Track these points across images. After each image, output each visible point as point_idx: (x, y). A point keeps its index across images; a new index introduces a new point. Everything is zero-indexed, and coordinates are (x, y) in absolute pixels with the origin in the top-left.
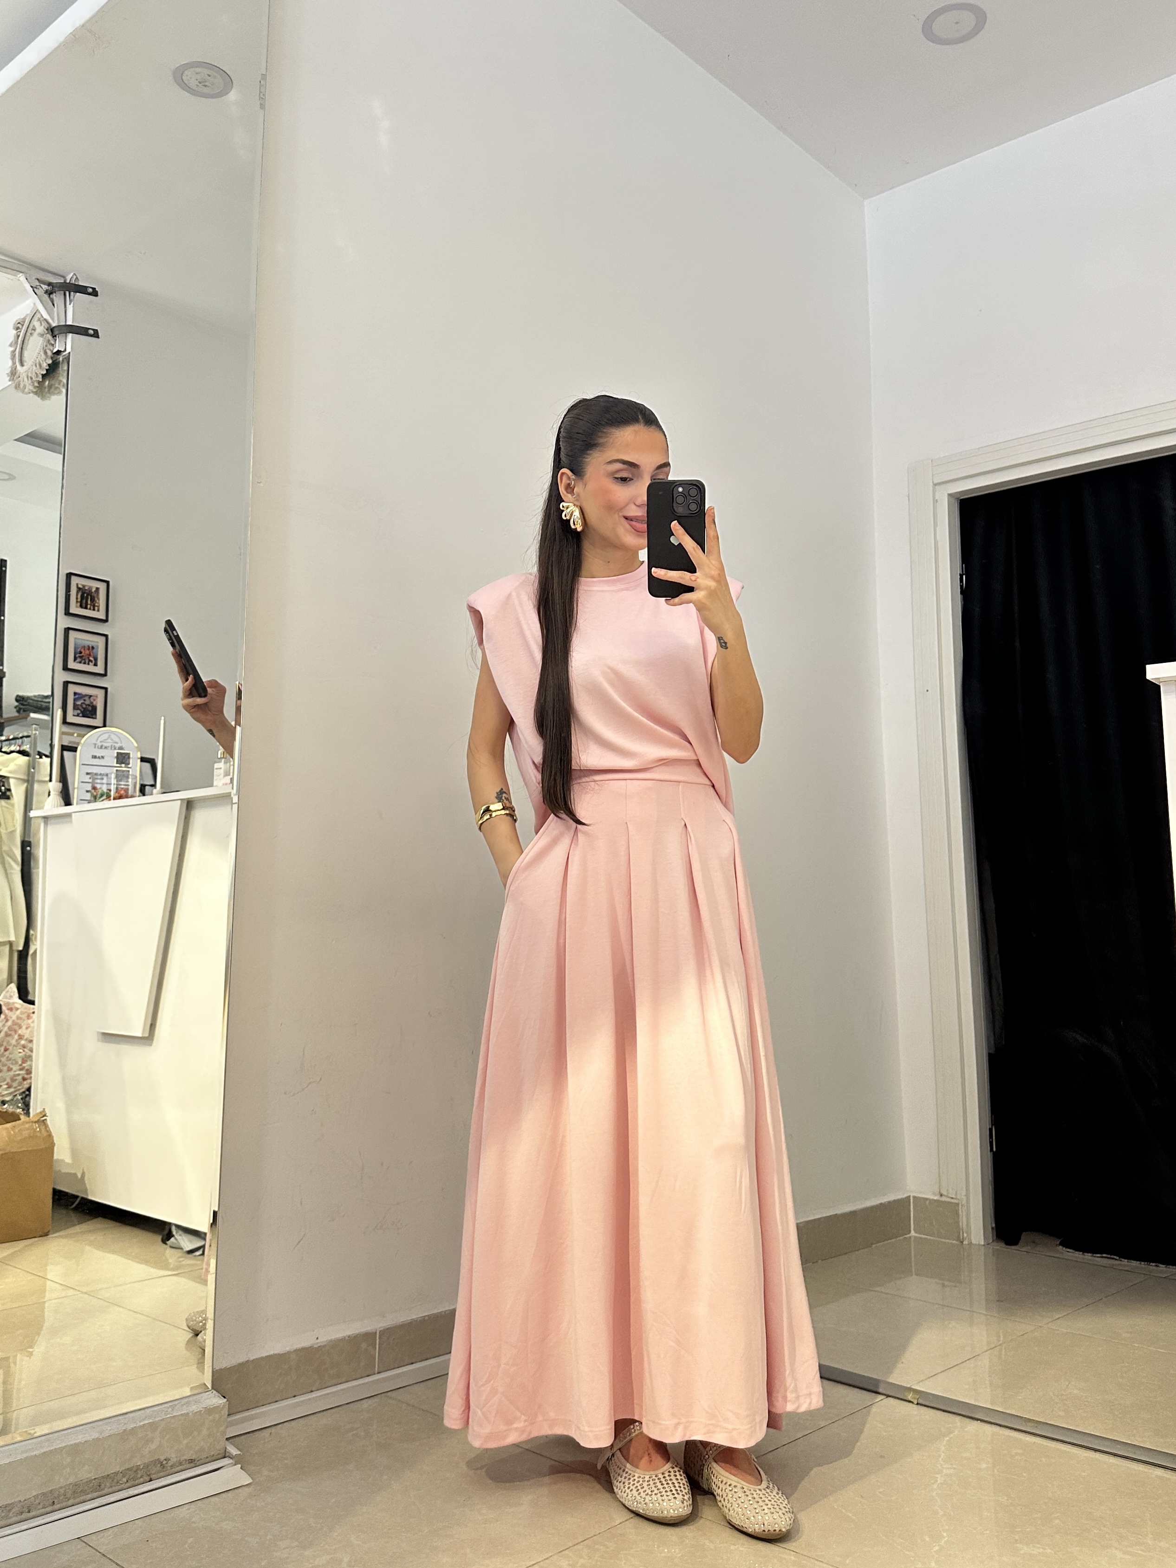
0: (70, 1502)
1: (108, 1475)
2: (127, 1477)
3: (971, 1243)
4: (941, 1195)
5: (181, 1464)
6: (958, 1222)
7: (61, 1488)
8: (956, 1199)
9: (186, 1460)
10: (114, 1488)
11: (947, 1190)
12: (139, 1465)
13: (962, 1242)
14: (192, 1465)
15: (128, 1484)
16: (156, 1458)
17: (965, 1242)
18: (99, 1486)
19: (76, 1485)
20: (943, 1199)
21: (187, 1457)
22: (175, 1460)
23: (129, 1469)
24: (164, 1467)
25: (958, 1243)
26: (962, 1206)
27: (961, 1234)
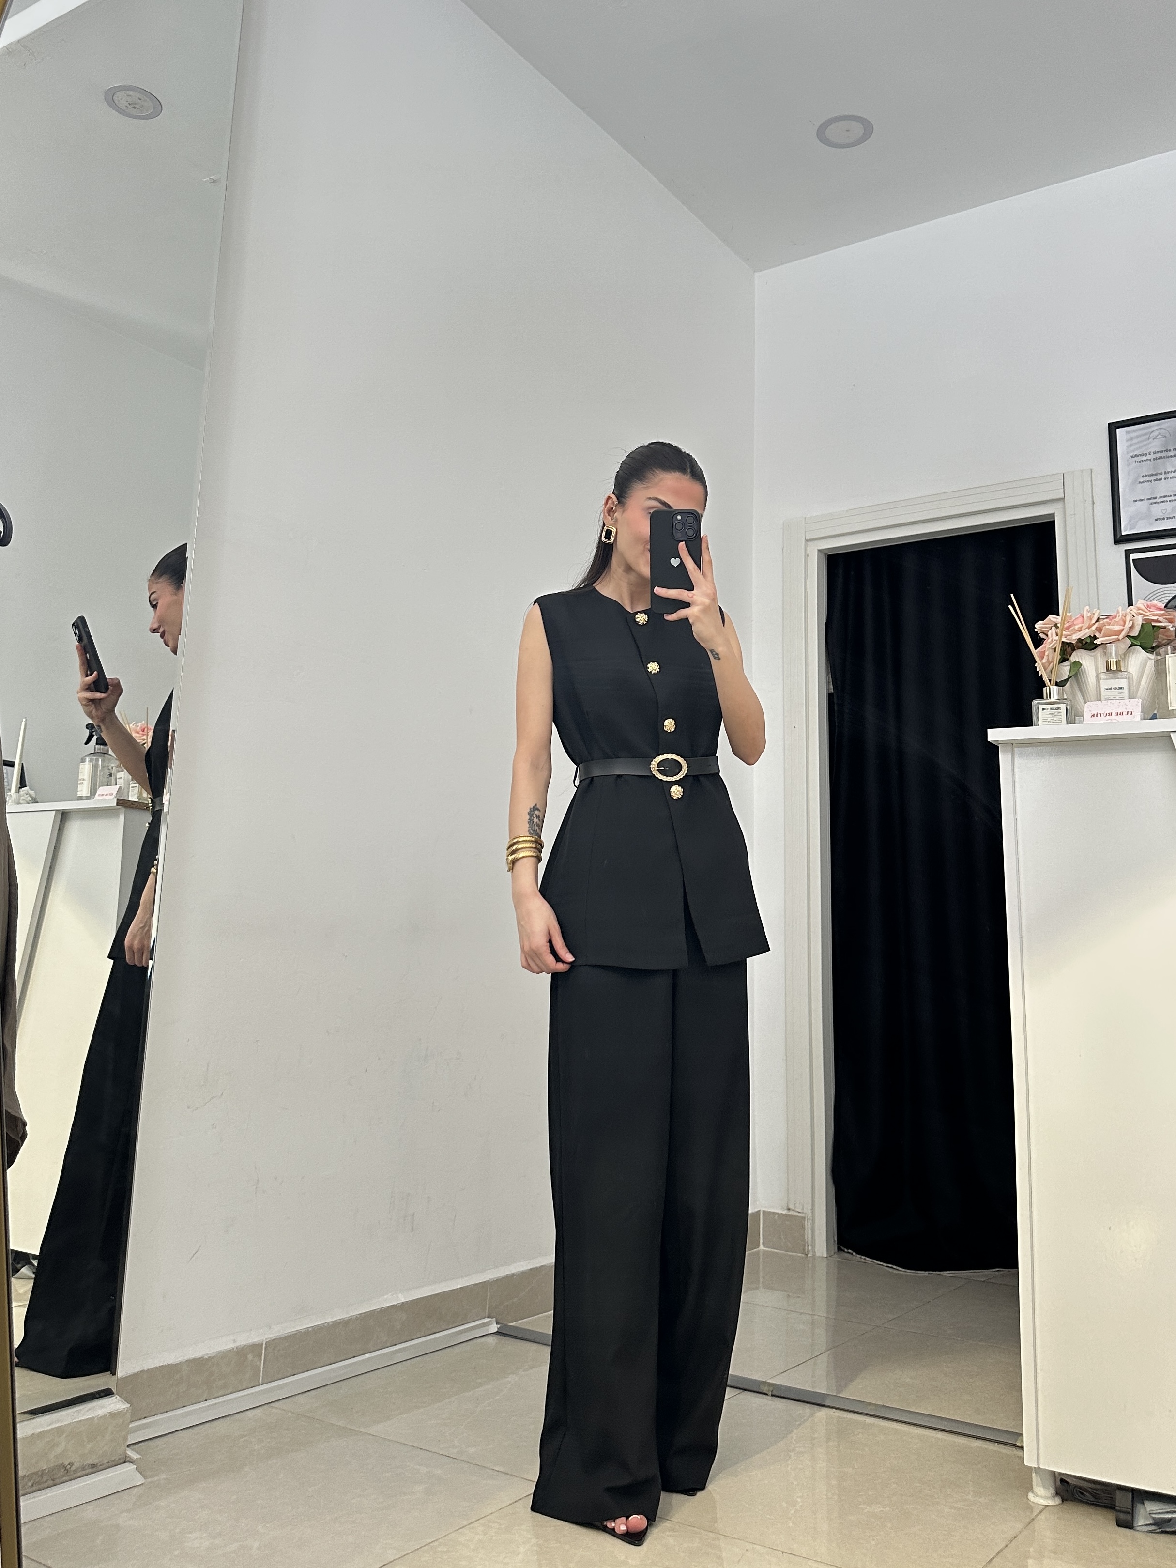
2: (32, 1482)
3: (814, 1255)
4: (789, 1210)
5: (83, 1468)
6: (803, 1236)
8: (803, 1213)
9: (89, 1465)
11: (795, 1204)
13: (807, 1255)
14: (95, 1469)
15: (34, 1488)
16: (60, 1462)
17: (810, 1255)
20: (791, 1213)
21: (90, 1461)
22: (79, 1464)
23: (35, 1474)
24: (68, 1472)
25: (803, 1255)
26: (808, 1220)
27: (806, 1247)
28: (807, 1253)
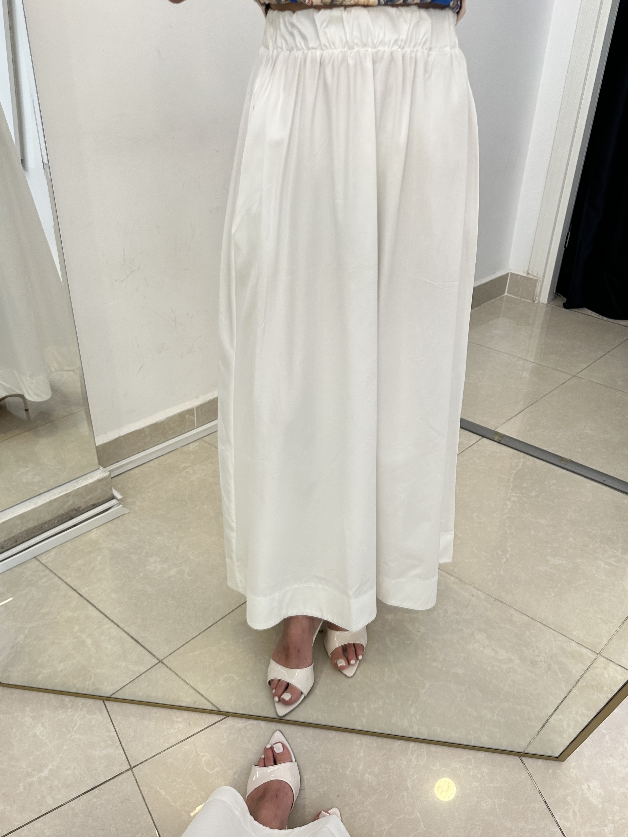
0: (26, 539)
1: (46, 523)
2: (57, 520)
3: (539, 302)
4: (528, 274)
5: (88, 507)
6: (534, 291)
8: (536, 277)
9: (91, 505)
10: (50, 527)
11: (533, 271)
12: (63, 514)
13: (534, 302)
14: (94, 506)
15: (58, 524)
16: (73, 508)
17: (536, 302)
18: (42, 528)
19: (27, 531)
20: (529, 276)
21: (91, 503)
22: (84, 507)
23: (57, 517)
24: (78, 511)
25: (532, 302)
26: (539, 281)
27: (535, 297)
28: (534, 301)
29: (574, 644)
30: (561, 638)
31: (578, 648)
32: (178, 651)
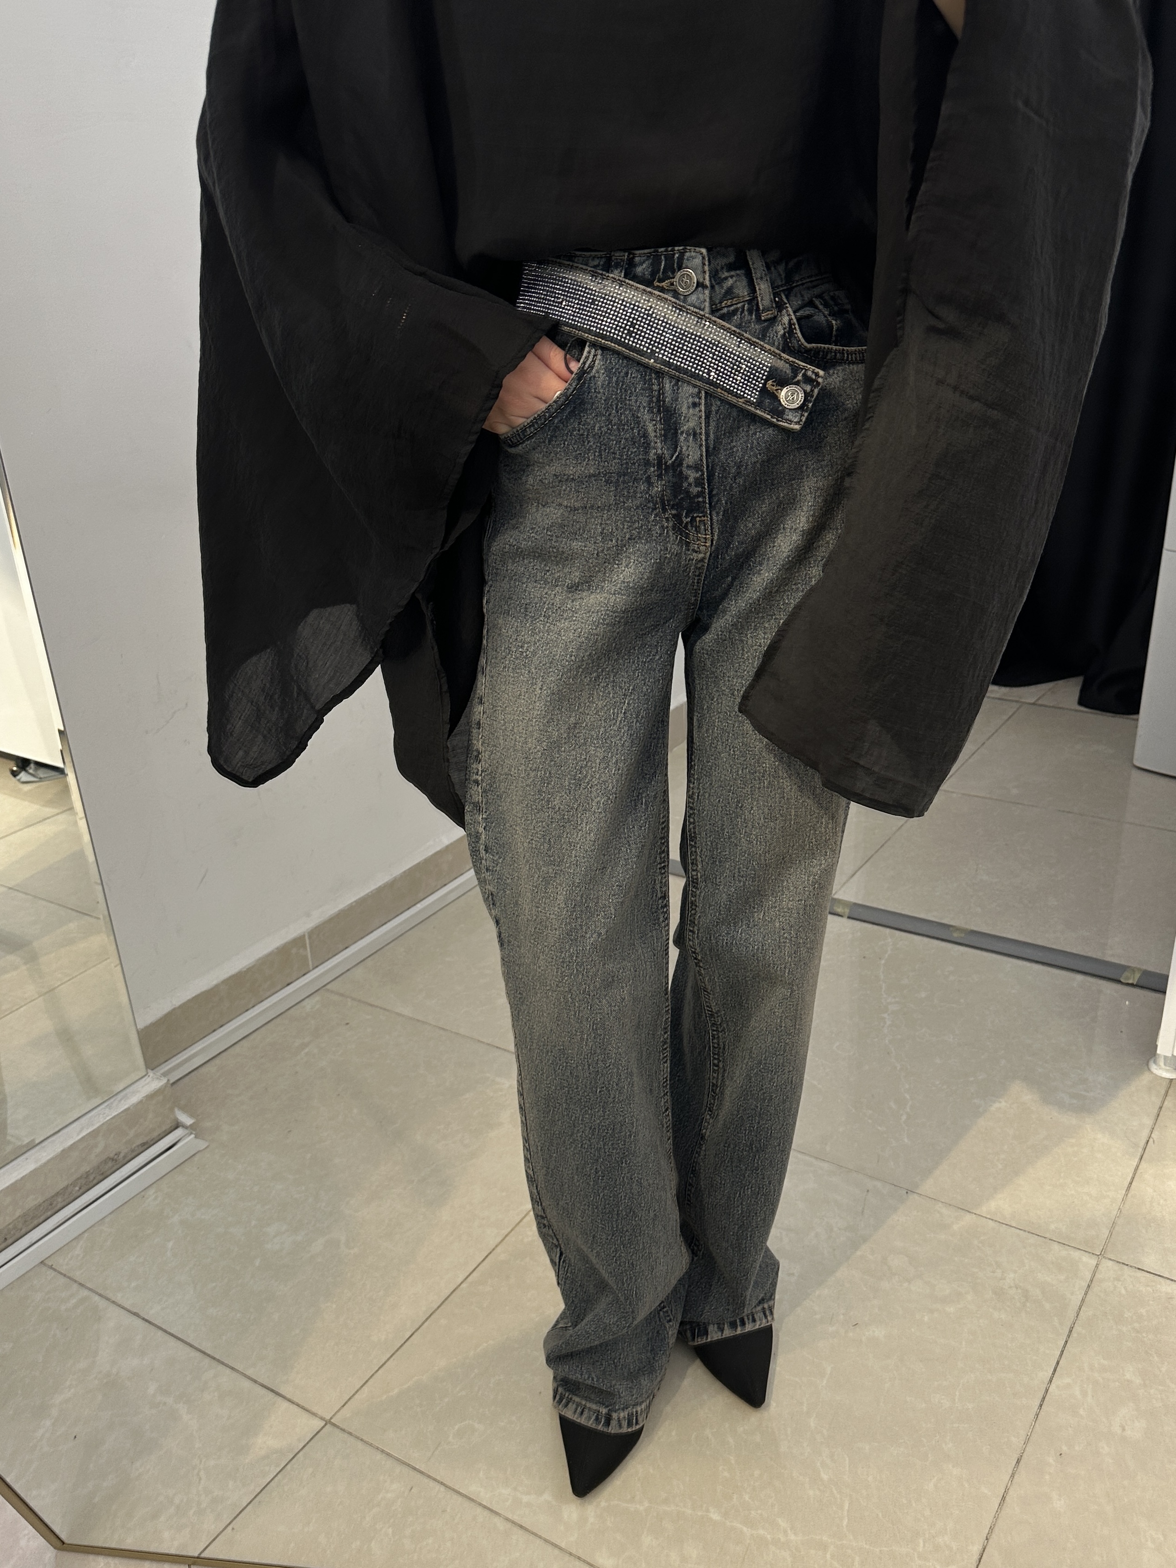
0: (24, 1232)
1: (57, 1194)
2: (78, 1186)
5: (133, 1151)
7: (9, 1224)
9: (138, 1146)
10: (68, 1200)
12: (89, 1172)
15: (81, 1191)
16: (105, 1158)
18: (51, 1204)
19: (24, 1215)
21: (139, 1142)
22: (126, 1151)
23: (78, 1179)
24: (116, 1161)
29: (1056, 1246)
30: (1032, 1239)
31: (1064, 1253)
32: (356, 1396)
